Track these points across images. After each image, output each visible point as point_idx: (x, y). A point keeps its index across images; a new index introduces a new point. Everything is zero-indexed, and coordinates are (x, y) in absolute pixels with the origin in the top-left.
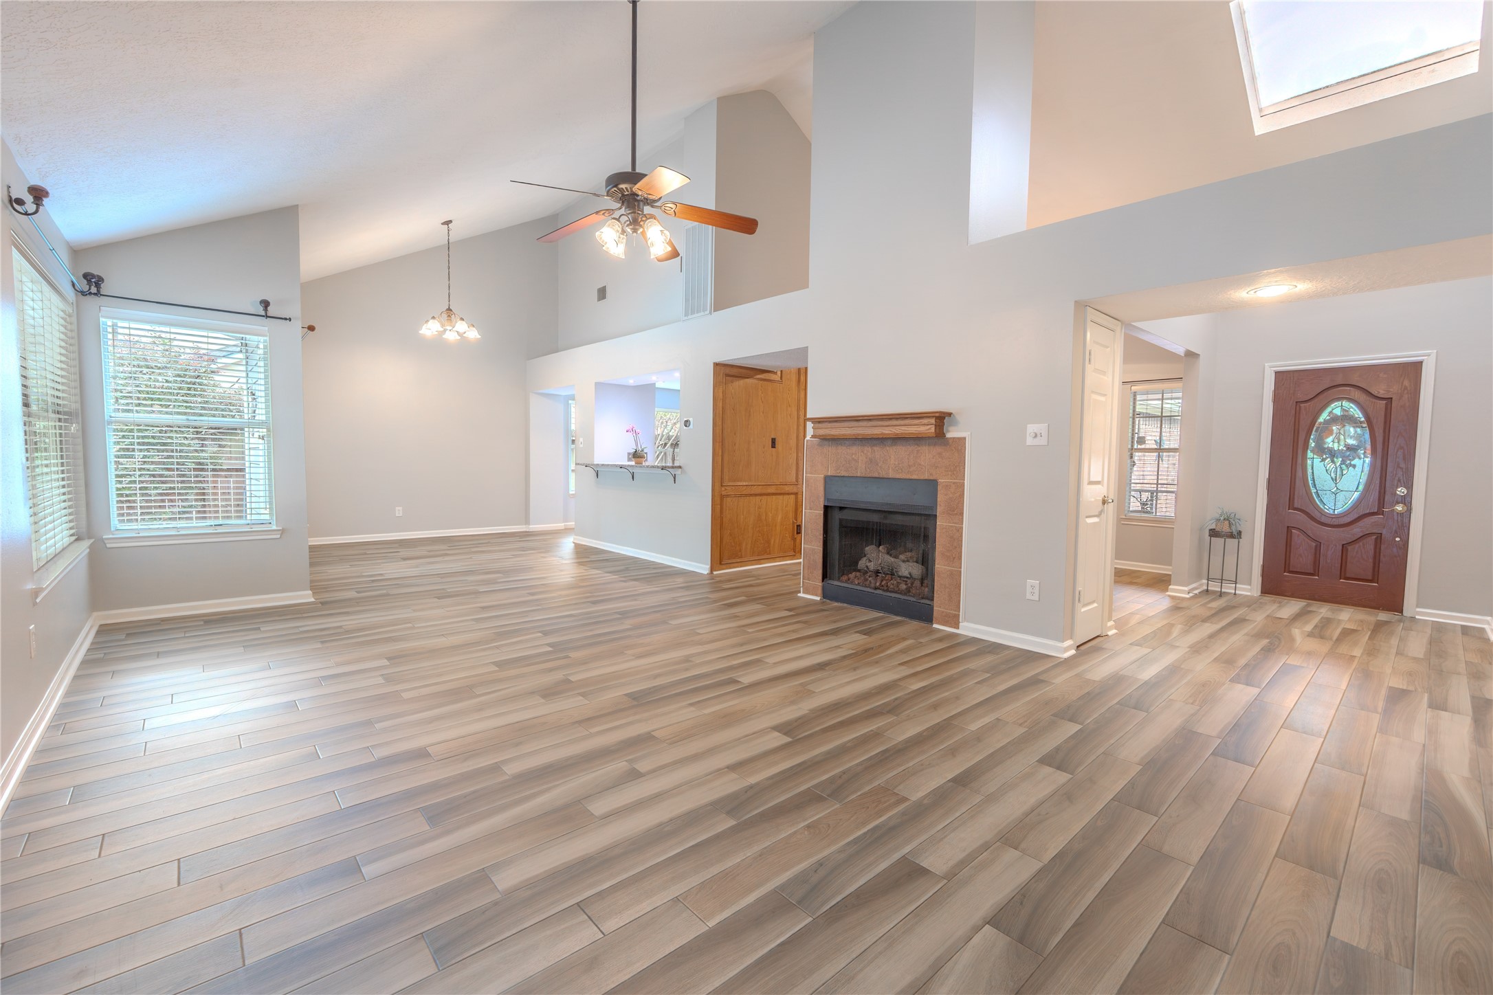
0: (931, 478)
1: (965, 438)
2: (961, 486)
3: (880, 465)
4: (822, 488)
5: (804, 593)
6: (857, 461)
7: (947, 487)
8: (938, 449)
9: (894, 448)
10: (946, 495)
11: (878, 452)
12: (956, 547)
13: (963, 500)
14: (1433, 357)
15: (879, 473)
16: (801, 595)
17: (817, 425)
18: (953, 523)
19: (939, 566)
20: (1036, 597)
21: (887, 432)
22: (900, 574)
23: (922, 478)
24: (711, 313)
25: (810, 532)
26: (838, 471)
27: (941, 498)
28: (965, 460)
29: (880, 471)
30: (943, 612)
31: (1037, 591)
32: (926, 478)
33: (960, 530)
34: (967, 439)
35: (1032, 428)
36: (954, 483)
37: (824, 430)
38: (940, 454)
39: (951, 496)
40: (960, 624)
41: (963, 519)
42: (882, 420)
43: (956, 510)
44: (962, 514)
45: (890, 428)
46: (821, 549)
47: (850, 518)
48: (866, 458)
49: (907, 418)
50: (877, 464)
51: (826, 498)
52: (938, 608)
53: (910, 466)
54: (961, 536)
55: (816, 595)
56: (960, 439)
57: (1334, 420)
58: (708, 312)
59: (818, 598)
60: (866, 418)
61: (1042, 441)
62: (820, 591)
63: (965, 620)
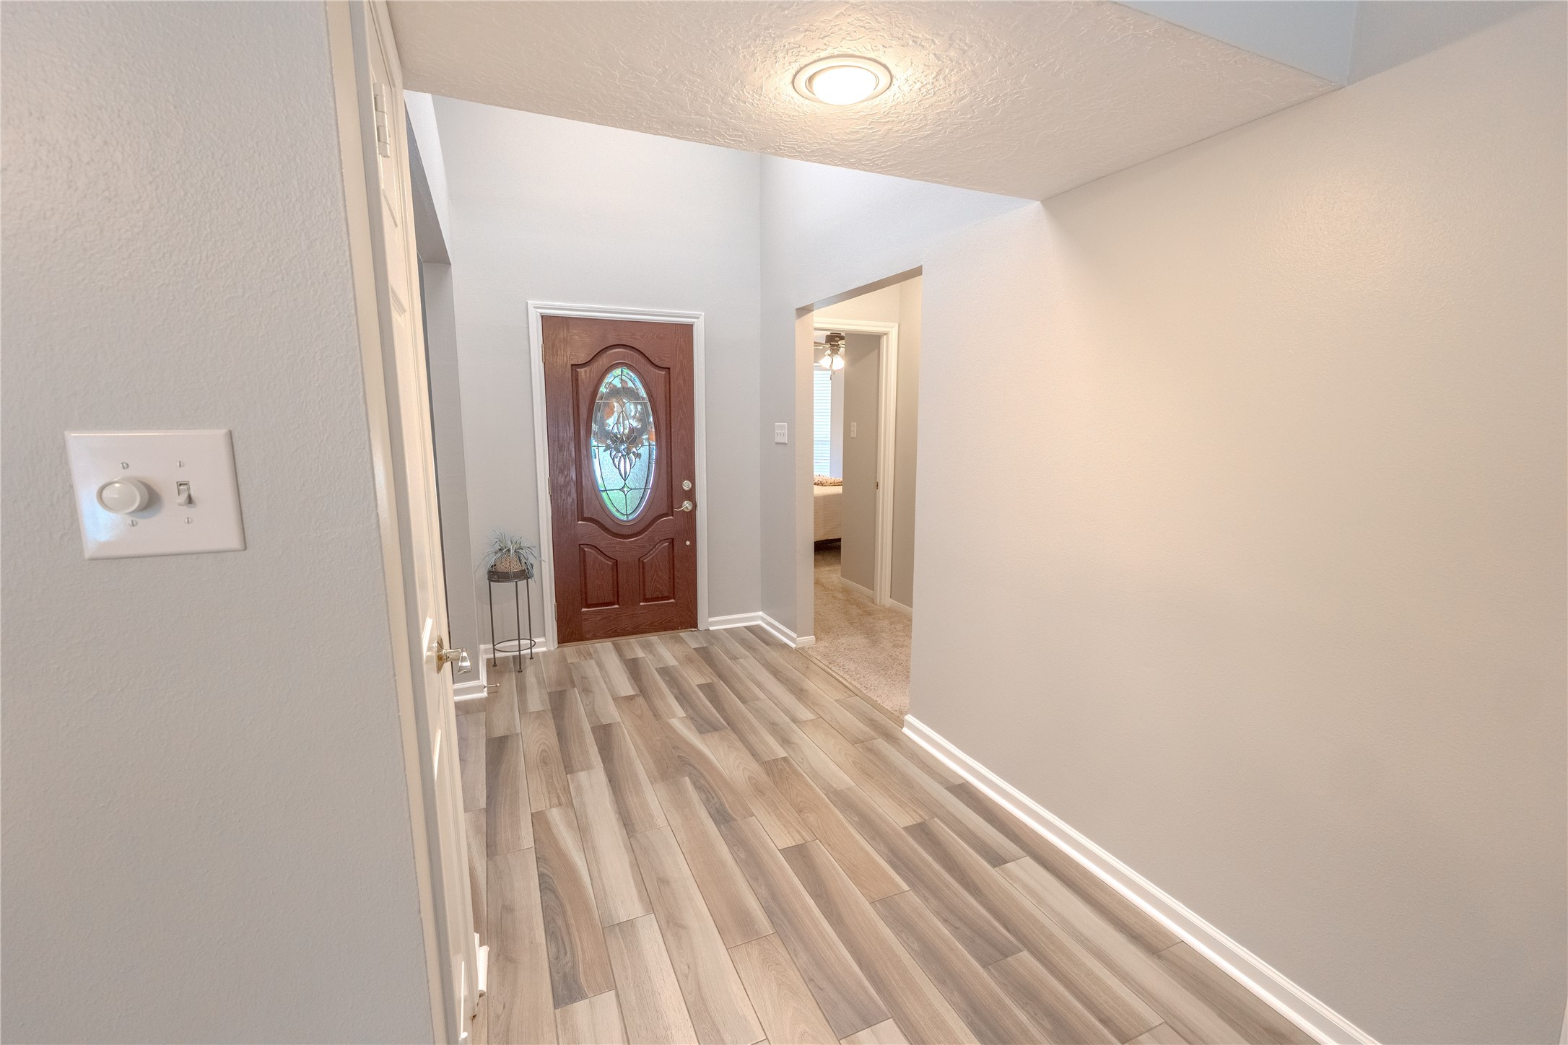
14: (702, 318)
57: (615, 393)
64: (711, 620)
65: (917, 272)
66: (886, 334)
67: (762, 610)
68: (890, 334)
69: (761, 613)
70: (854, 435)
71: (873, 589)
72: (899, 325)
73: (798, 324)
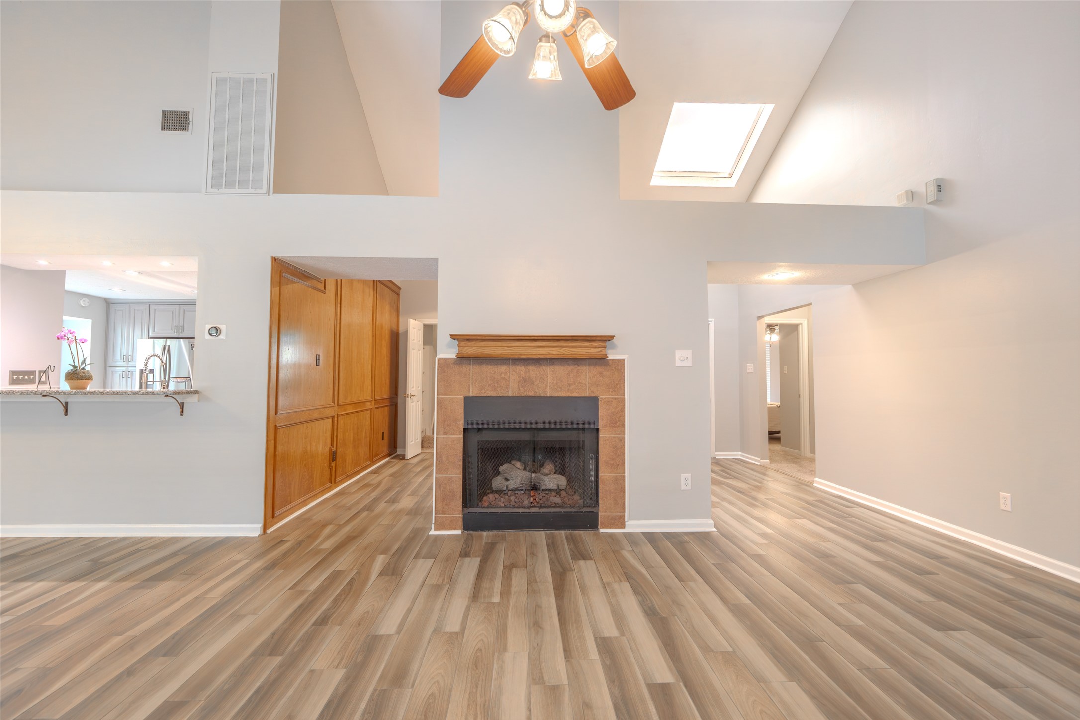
0: (593, 395)
1: (623, 360)
2: (623, 401)
3: (535, 384)
4: (461, 411)
5: (436, 529)
6: (507, 381)
7: (609, 402)
8: (599, 369)
9: (552, 367)
10: (608, 410)
11: (533, 371)
12: (619, 456)
13: (624, 413)
14: (713, 322)
15: (535, 392)
16: (433, 532)
17: (463, 343)
18: (616, 434)
19: (602, 475)
20: (689, 487)
21: (554, 353)
22: (544, 487)
23: (583, 395)
24: (268, 193)
25: (444, 459)
26: (484, 391)
27: (602, 412)
28: (624, 379)
29: (536, 390)
30: (609, 516)
31: (689, 482)
32: (587, 395)
33: (622, 440)
34: (626, 361)
35: (679, 354)
36: (615, 399)
37: (474, 348)
38: (601, 373)
39: (613, 410)
40: (626, 523)
41: (624, 429)
42: (567, 340)
43: (618, 422)
44: (624, 425)
45: (558, 349)
46: (461, 476)
47: (494, 439)
48: (519, 377)
49: (578, 340)
50: (533, 384)
51: (467, 421)
52: (603, 513)
53: (570, 385)
54: (624, 445)
55: (455, 529)
56: (619, 360)
58: (264, 190)
59: (459, 532)
60: (532, 338)
61: (689, 364)
62: (461, 523)
63: (631, 518)
64: (716, 453)
65: (811, 304)
66: (801, 324)
67: (741, 452)
68: (803, 324)
69: (740, 453)
70: (785, 372)
71: (799, 449)
72: (808, 320)
73: (758, 322)
